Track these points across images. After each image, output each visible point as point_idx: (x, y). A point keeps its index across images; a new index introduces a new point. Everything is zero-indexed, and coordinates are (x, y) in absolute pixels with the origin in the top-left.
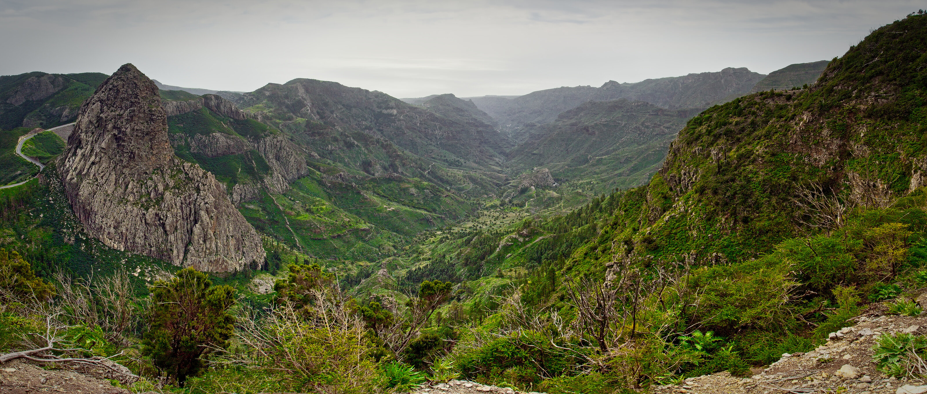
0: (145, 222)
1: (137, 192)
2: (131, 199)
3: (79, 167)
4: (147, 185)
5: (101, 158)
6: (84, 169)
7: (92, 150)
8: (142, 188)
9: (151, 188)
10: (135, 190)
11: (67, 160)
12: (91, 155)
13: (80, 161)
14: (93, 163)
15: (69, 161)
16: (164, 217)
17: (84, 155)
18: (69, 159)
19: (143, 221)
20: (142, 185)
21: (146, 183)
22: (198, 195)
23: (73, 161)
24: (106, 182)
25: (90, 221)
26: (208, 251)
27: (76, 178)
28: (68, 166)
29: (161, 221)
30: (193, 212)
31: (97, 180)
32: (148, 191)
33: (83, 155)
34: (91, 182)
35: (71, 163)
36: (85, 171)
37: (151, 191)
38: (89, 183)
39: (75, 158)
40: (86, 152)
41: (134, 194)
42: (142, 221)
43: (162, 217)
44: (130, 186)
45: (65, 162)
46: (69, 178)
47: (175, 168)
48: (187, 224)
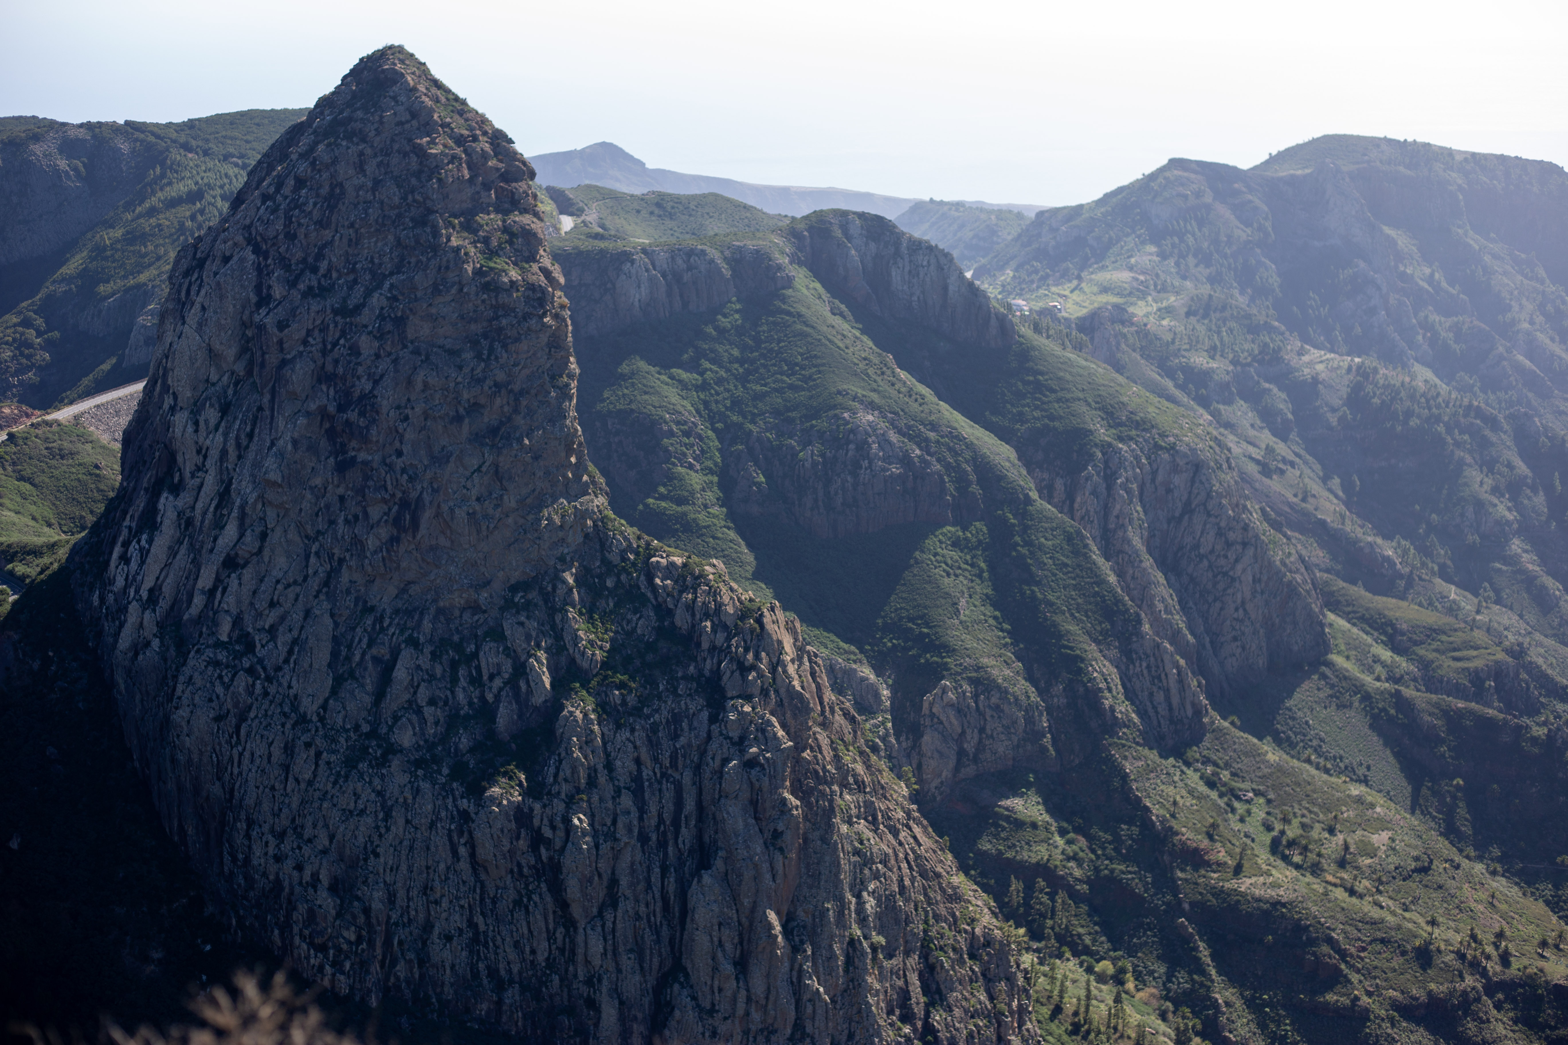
1: (432, 702)
2: (405, 738)
3: (168, 588)
4: (478, 668)
5: (264, 536)
6: (190, 595)
7: (224, 496)
8: (455, 680)
9: (498, 683)
10: (423, 695)
11: (117, 552)
12: (218, 524)
13: (173, 553)
14: (231, 563)
15: (125, 559)
17: (189, 522)
18: (126, 544)
20: (453, 664)
21: (475, 656)
23: (144, 554)
24: (290, 652)
25: (228, 860)
27: (156, 643)
28: (120, 582)
29: (543, 852)
31: (250, 648)
32: (482, 695)
33: (186, 523)
34: (222, 656)
35: (134, 565)
36: (199, 601)
37: (497, 697)
38: (217, 664)
39: (150, 541)
40: (199, 505)
41: (419, 711)
43: (546, 831)
44: (400, 673)
45: (107, 563)
46: (124, 642)
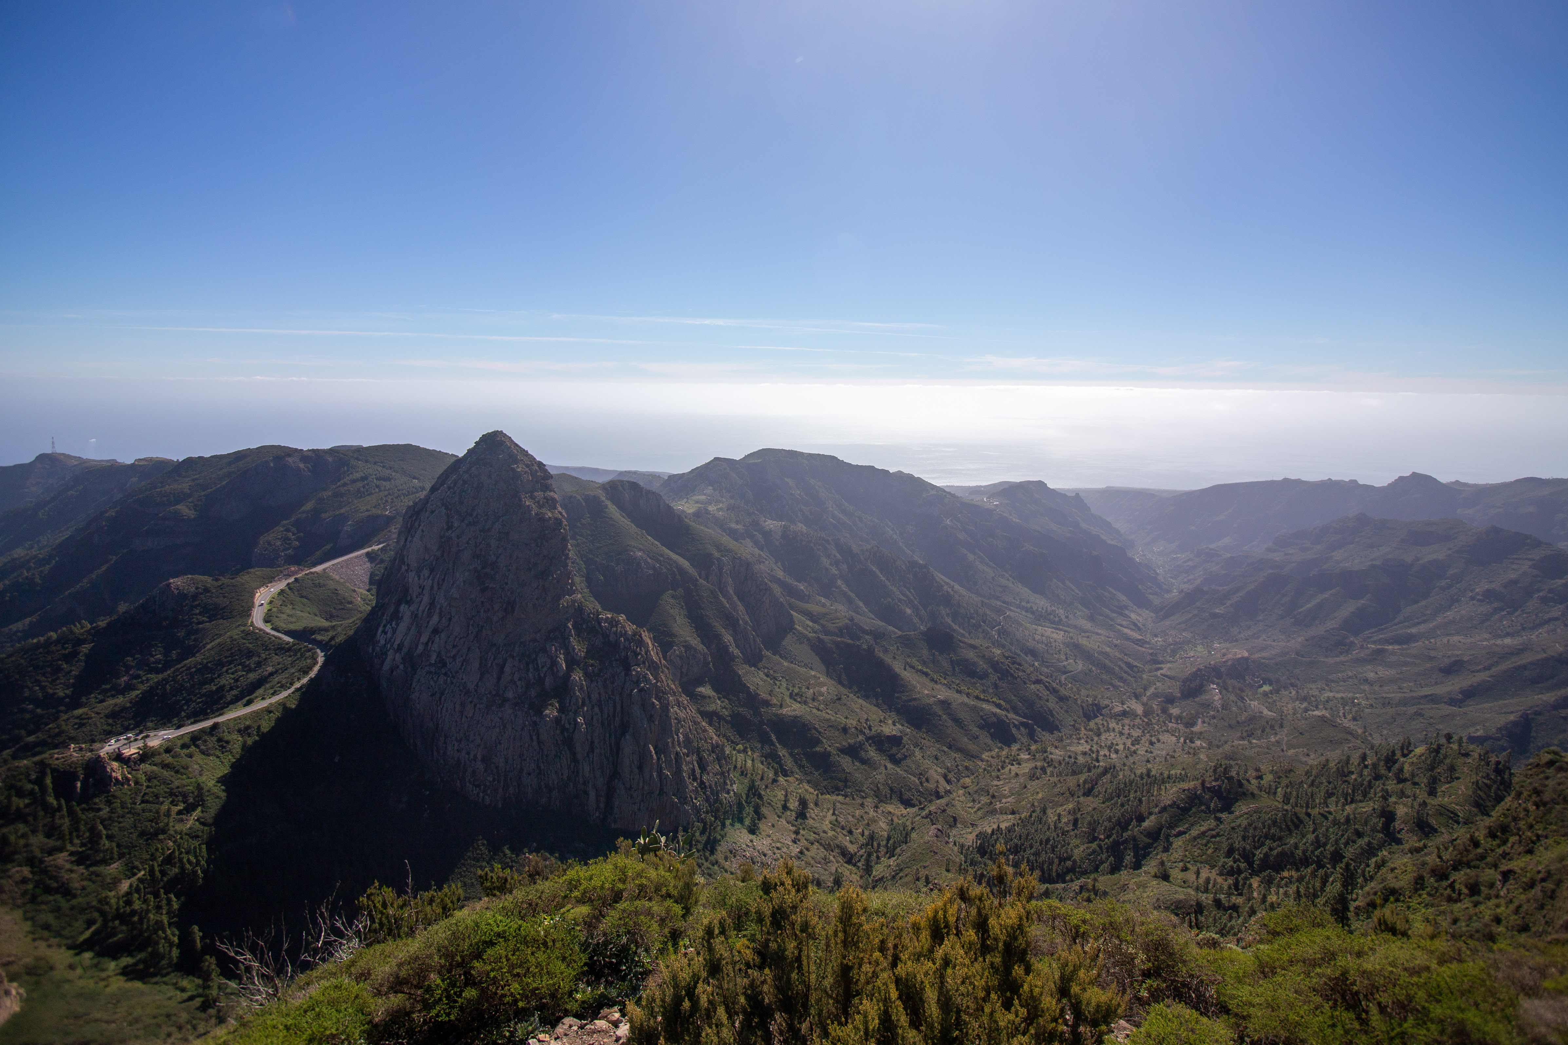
0: (538, 738)
1: (520, 679)
2: (510, 695)
3: (406, 643)
4: (537, 664)
5: (450, 619)
6: (417, 646)
7: (432, 604)
8: (528, 670)
9: (545, 669)
10: (516, 676)
11: (381, 629)
12: (430, 615)
13: (409, 629)
14: (435, 631)
15: (384, 632)
16: (570, 724)
17: (416, 616)
18: (385, 626)
19: (534, 738)
20: (527, 664)
21: (536, 659)
22: (626, 675)
23: (394, 631)
24: (462, 665)
25: (435, 754)
26: (646, 788)
27: (402, 667)
28: (382, 642)
29: (566, 734)
30: (619, 709)
31: (445, 665)
32: (539, 675)
33: (415, 616)
34: (433, 669)
35: (389, 635)
36: (421, 648)
37: (545, 676)
38: (430, 673)
39: (398, 625)
40: (421, 608)
41: (515, 683)
42: (531, 739)
43: (567, 726)
44: (507, 669)
45: (375, 634)
46: (387, 666)
47: (584, 626)
48: (610, 735)
